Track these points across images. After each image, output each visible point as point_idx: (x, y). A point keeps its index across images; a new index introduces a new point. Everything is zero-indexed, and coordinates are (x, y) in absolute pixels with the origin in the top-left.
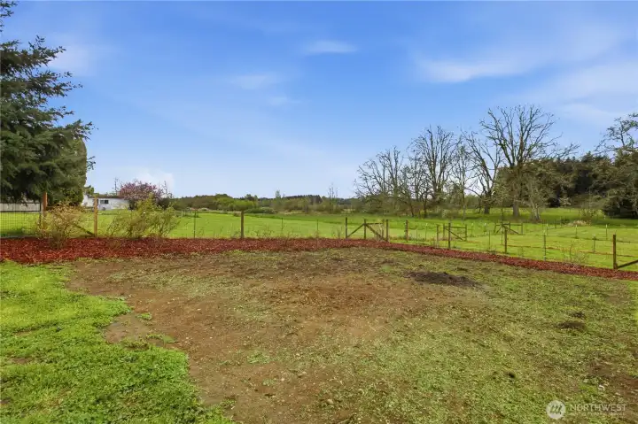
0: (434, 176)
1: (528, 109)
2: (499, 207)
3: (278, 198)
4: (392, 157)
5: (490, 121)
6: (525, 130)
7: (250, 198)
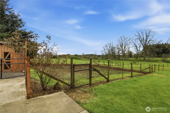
0: (122, 49)
1: (148, 31)
2: (139, 57)
3: (83, 55)
4: (112, 44)
5: (137, 34)
6: (147, 36)
7: (76, 55)
